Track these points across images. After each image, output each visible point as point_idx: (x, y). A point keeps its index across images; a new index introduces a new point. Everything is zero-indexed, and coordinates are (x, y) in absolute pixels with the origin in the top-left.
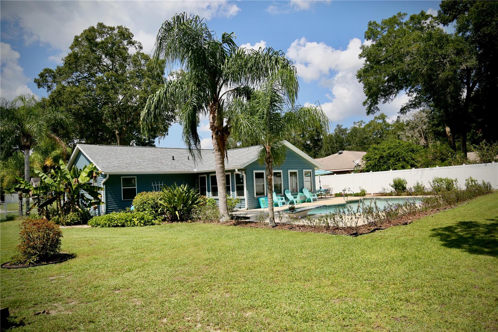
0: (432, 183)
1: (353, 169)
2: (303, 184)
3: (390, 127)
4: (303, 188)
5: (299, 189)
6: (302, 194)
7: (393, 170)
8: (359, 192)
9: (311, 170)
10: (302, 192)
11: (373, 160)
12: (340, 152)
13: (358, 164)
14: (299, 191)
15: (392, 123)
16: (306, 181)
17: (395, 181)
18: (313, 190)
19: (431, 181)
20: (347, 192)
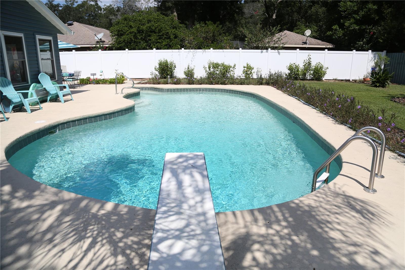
0: (208, 69)
1: (94, 46)
2: (38, 64)
3: (103, 10)
4: (39, 72)
5: (30, 75)
6: (38, 85)
7: (156, 49)
8: (112, 76)
9: (50, 38)
10: (39, 82)
11: (128, 34)
12: (70, 22)
13: (101, 39)
14: (31, 79)
15: (104, 7)
16: (42, 59)
17: (160, 64)
18: (58, 76)
19: (207, 67)
20: (98, 77)
